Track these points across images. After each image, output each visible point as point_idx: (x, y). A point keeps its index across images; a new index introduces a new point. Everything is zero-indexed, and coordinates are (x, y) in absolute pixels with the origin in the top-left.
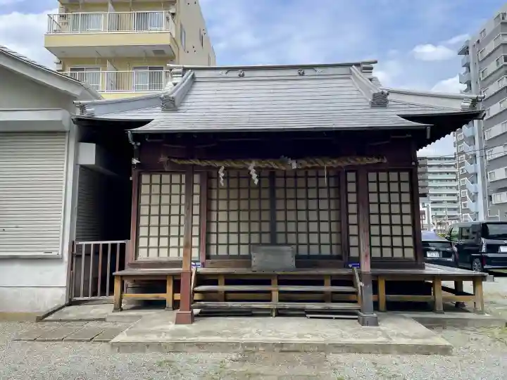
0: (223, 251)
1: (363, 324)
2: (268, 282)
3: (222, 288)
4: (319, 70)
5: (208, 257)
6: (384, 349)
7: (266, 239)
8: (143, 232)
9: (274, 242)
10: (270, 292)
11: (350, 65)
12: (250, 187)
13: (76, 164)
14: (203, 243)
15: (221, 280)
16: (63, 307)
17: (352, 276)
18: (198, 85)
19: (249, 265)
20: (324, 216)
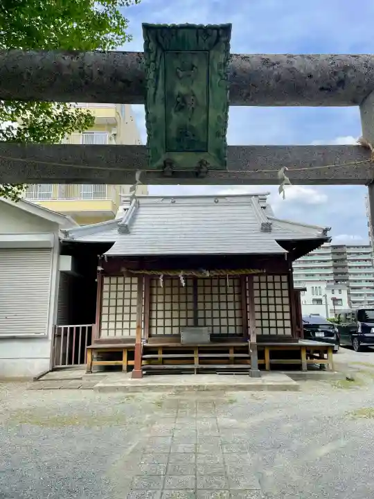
0: (160, 331)
1: (251, 376)
2: (192, 352)
3: (160, 356)
4: (229, 199)
5: (150, 336)
6: (259, 388)
7: (191, 322)
8: (104, 318)
9: (196, 325)
10: (193, 358)
11: (251, 196)
12: (180, 286)
13: (58, 270)
14: (147, 326)
15: (160, 351)
16: (48, 372)
17: (247, 347)
18: (141, 209)
19: (179, 341)
20: (231, 306)
